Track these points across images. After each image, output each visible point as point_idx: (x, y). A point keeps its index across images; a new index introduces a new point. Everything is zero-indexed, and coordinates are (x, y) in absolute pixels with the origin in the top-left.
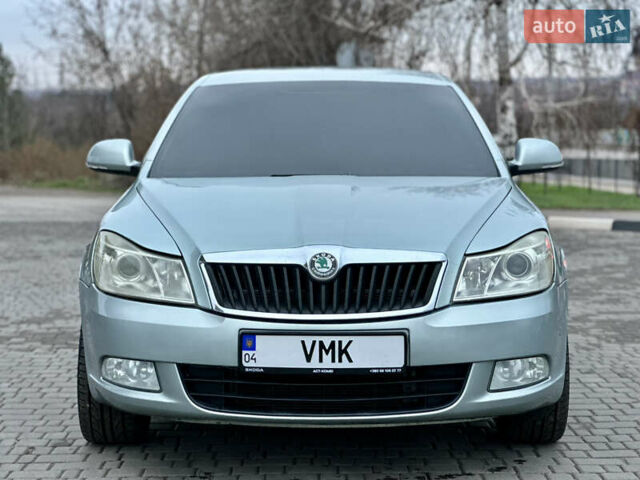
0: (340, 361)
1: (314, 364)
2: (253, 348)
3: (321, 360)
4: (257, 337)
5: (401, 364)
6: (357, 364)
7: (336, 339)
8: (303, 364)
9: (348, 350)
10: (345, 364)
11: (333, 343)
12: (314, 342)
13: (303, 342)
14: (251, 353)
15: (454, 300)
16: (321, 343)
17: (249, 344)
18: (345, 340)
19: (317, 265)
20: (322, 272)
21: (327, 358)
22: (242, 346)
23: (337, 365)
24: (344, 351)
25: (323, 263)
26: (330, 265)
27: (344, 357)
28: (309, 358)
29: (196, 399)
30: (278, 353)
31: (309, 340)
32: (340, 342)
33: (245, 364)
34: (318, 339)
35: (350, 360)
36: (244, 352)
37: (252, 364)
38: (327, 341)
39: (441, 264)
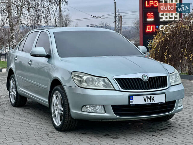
0: (152, 101)
1: (147, 102)
2: (132, 100)
3: (148, 101)
4: (133, 97)
5: (165, 101)
6: (156, 102)
7: (151, 96)
8: (143, 102)
9: (154, 98)
10: (153, 102)
11: (150, 97)
12: (146, 97)
13: (144, 97)
14: (132, 101)
15: (171, 85)
16: (148, 97)
17: (131, 98)
18: (153, 96)
19: (144, 78)
21: (149, 101)
22: (129, 99)
24: (153, 99)
25: (145, 77)
26: (147, 77)
27: (153, 100)
28: (145, 101)
30: (138, 100)
31: (145, 96)
32: (152, 97)
33: (131, 104)
34: (147, 96)
35: (154, 101)
36: (130, 101)
37: (132, 104)
38: (149, 96)
39: (166, 76)
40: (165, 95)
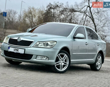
2: (9, 49)
10: (18, 52)
15: (33, 46)
18: (18, 49)
20: (19, 40)
21: (16, 51)
22: (8, 48)
23: (17, 52)
24: (18, 50)
28: (14, 51)
29: (5, 55)
30: (11, 50)
31: (15, 48)
37: (9, 51)
38: (16, 49)
39: (33, 42)
40: (24, 50)
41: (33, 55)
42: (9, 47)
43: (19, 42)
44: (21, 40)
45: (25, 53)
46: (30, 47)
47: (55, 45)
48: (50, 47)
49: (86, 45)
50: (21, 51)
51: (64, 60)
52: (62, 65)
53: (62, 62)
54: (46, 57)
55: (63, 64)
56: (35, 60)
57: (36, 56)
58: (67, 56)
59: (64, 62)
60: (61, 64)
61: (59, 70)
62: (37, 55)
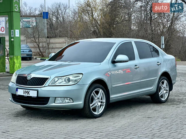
1: (25, 95)
2: (17, 91)
4: (18, 89)
5: (36, 96)
7: (28, 90)
8: (23, 95)
10: (29, 95)
14: (17, 92)
15: (49, 85)
18: (29, 91)
20: (29, 78)
23: (28, 95)
24: (28, 93)
25: (29, 76)
28: (24, 93)
29: (13, 99)
30: (20, 92)
31: (24, 90)
37: (17, 94)
38: (26, 90)
39: (48, 78)
40: (37, 91)
41: (50, 98)
42: (17, 89)
43: (29, 80)
44: (31, 77)
45: (39, 96)
46: (44, 87)
47: (80, 79)
48: (73, 84)
49: (136, 68)
50: (33, 94)
51: (100, 98)
52: (98, 106)
53: (98, 102)
54: (68, 99)
55: (99, 104)
56: (54, 104)
57: (54, 99)
58: (102, 91)
59: (101, 101)
60: (98, 104)
61: (96, 114)
62: (56, 98)
